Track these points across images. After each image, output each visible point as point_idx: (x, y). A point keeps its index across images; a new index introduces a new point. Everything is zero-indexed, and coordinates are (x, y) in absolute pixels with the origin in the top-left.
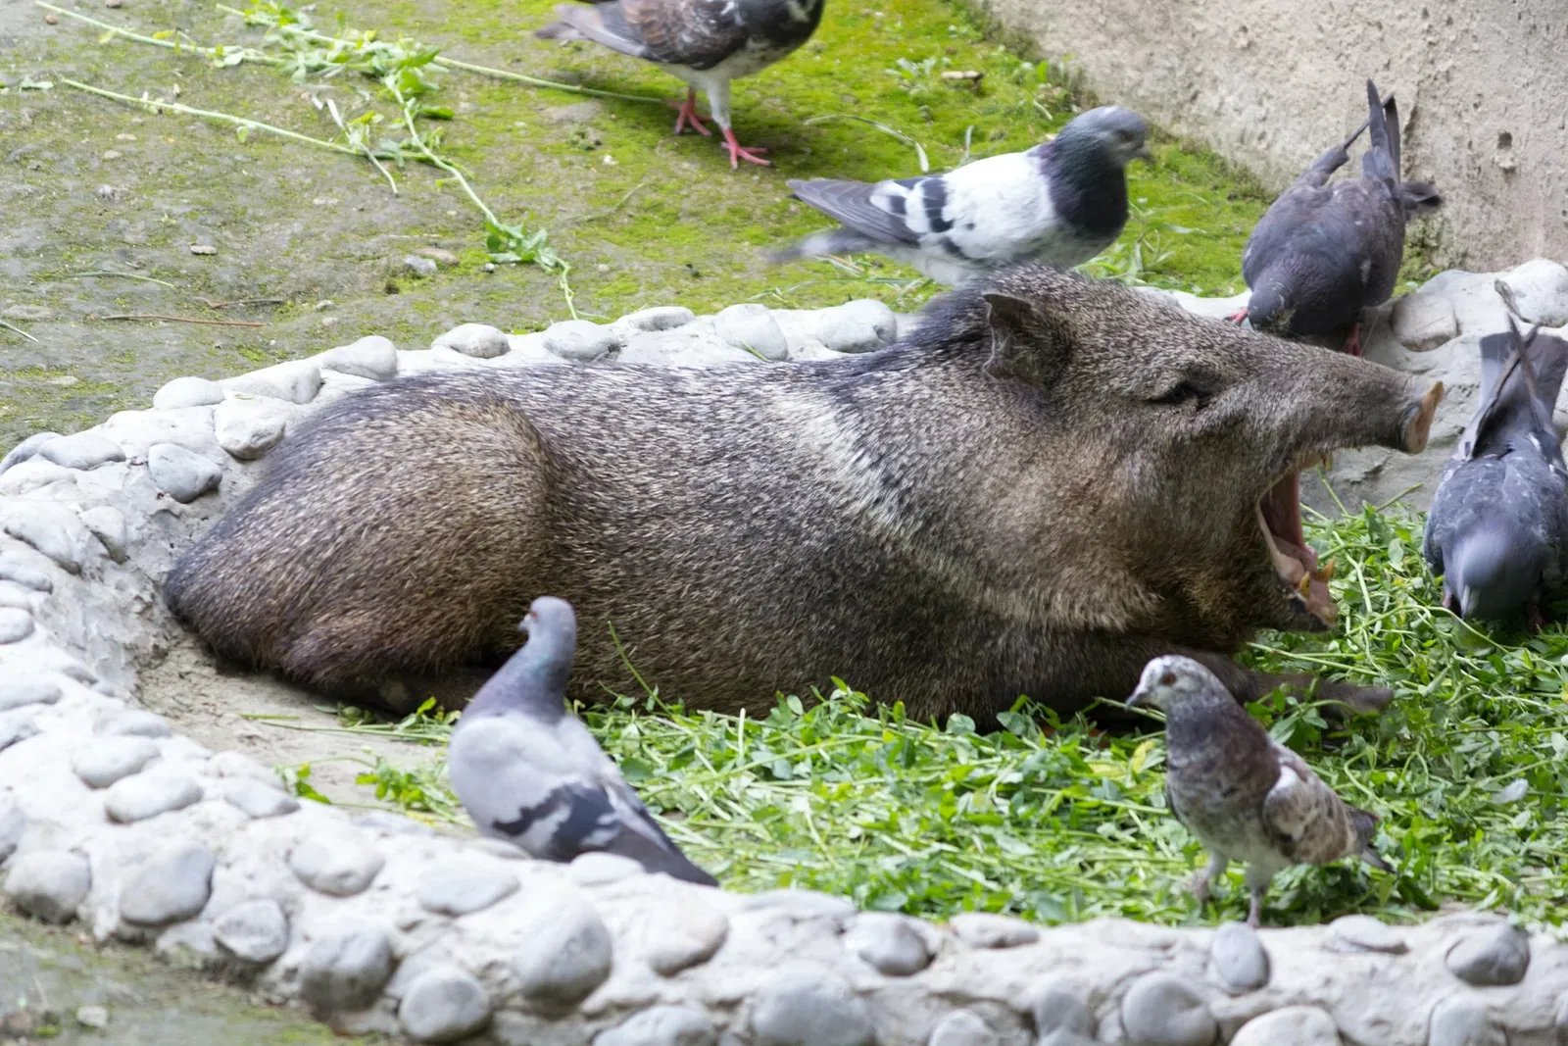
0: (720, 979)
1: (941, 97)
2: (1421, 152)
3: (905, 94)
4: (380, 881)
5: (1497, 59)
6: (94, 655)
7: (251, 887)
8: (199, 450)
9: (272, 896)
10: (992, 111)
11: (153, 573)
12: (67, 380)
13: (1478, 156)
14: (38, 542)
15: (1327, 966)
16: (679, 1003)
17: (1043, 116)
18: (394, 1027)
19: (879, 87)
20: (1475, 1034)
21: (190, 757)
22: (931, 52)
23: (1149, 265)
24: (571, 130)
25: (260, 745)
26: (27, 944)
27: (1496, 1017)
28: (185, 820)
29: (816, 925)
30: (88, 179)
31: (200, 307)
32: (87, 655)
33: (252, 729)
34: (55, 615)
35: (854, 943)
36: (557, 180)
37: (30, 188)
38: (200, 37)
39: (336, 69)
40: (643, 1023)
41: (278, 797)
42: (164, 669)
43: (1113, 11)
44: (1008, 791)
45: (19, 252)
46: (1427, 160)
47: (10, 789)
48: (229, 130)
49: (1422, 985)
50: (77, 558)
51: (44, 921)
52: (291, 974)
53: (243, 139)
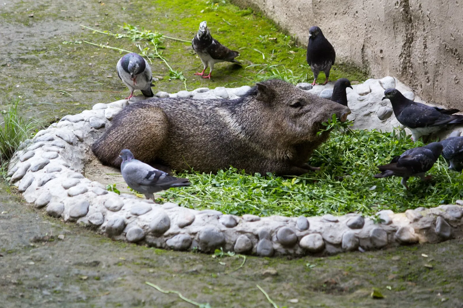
0: (193, 228)
1: (268, 43)
2: (365, 54)
3: (261, 43)
4: (123, 208)
5: (380, 34)
6: (73, 162)
7: (96, 210)
8: (101, 118)
9: (100, 211)
10: (279, 46)
11: (89, 144)
12: (77, 104)
13: (376, 54)
14: (63, 138)
15: (321, 225)
16: (184, 233)
17: (289, 47)
18: (125, 239)
19: (255, 41)
20: (352, 239)
21: (86, 182)
22: (267, 34)
23: (309, 78)
24: (190, 51)
25: (109, 180)
26: (49, 222)
27: (357, 235)
28: (84, 196)
29: (213, 217)
30: (87, 62)
31: (108, 88)
32: (72, 161)
33: (108, 177)
34: (65, 153)
35: (221, 221)
36: (186, 61)
37: (74, 64)
38: (114, 32)
39: (141, 39)
40: (176, 238)
41: (103, 191)
42: (91, 164)
43: (304, 25)
44: (264, 189)
45: (71, 77)
46: (366, 56)
47: (49, 189)
48: (118, 51)
49: (341, 229)
50: (71, 141)
51: (54, 217)
52: (104, 228)
53: (121, 53)
